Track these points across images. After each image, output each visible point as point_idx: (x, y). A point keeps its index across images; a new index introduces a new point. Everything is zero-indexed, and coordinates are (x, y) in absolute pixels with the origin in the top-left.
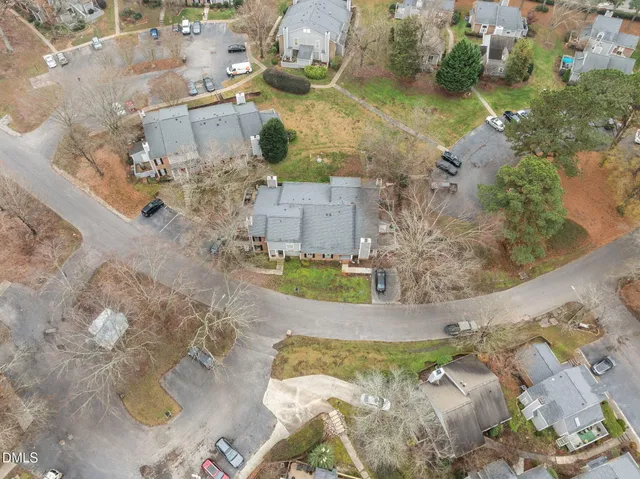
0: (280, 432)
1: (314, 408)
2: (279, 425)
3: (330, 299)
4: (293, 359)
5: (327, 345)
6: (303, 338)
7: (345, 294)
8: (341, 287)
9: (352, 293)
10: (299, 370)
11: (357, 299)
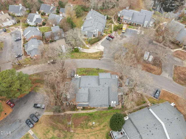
0: (100, 43)
1: (93, 47)
2: (100, 44)
3: (89, 69)
4: (98, 55)
5: (89, 58)
6: (96, 59)
7: (84, 70)
8: (85, 72)
9: (82, 70)
10: (97, 53)
11: (81, 69)
